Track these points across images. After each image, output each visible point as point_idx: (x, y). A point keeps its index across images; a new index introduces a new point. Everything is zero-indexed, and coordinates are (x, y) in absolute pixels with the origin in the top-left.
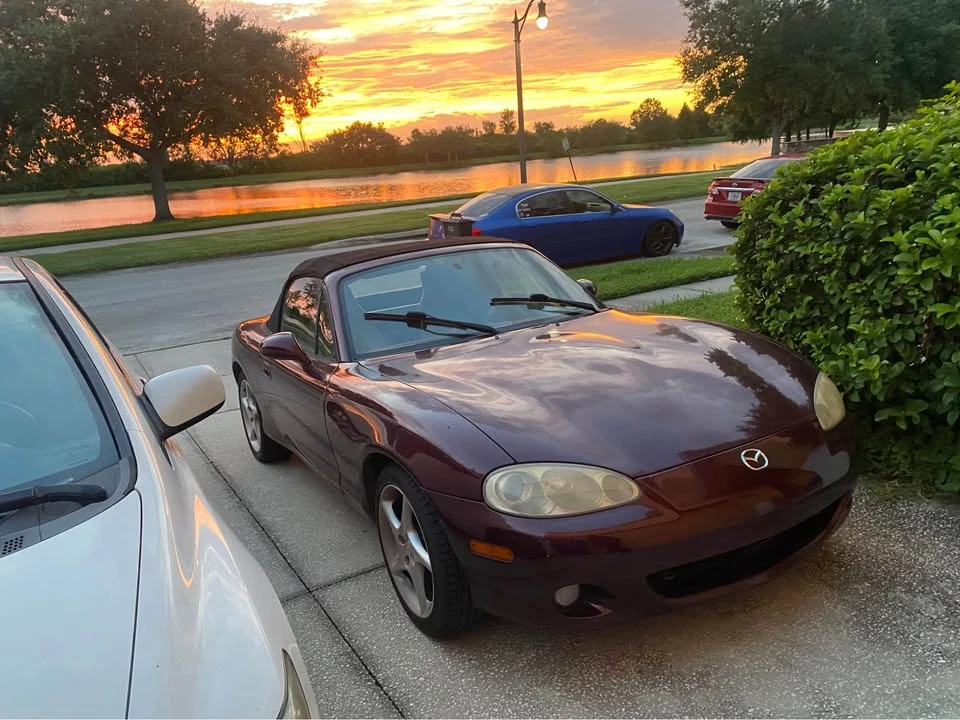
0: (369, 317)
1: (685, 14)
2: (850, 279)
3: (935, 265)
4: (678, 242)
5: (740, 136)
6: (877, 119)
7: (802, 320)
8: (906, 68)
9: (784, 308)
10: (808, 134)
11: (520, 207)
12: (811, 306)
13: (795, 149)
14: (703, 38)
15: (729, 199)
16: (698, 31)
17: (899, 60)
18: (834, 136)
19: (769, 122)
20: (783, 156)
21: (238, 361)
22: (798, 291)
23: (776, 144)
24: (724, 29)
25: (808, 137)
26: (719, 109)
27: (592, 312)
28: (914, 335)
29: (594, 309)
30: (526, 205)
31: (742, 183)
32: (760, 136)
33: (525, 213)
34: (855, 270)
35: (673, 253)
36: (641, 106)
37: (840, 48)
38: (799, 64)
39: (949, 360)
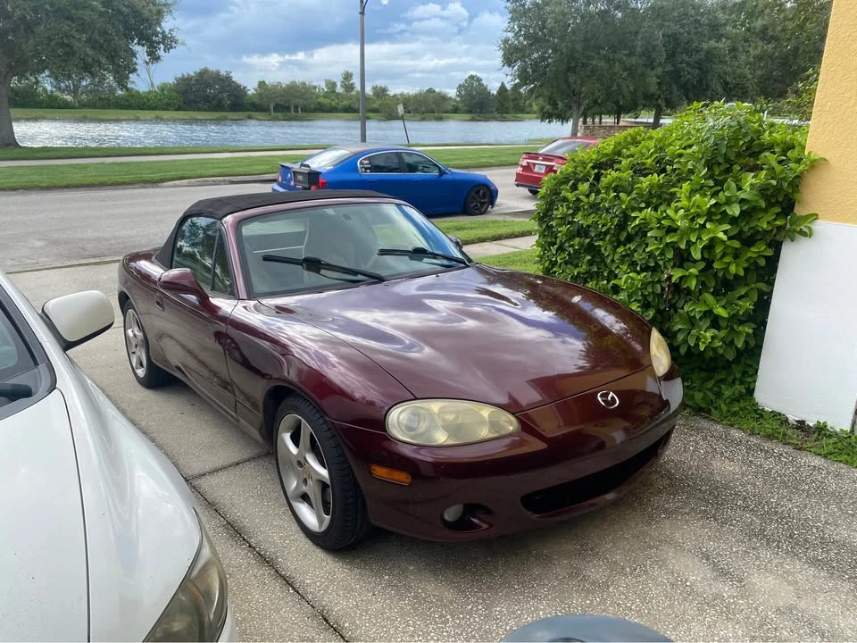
0: (267, 258)
1: (506, 7)
2: (619, 244)
3: (674, 239)
4: (492, 203)
5: (547, 116)
6: (654, 112)
7: (584, 274)
8: (676, 75)
9: (571, 263)
10: (601, 119)
11: (361, 163)
12: (591, 263)
13: (591, 133)
14: (520, 30)
15: (536, 170)
16: (516, 23)
17: (669, 68)
18: (621, 124)
19: (570, 108)
20: (579, 138)
21: (125, 290)
22: (582, 251)
23: (575, 125)
24: (537, 25)
25: (600, 122)
26: (531, 91)
27: (463, 265)
28: (660, 290)
29: (465, 263)
30: (367, 162)
31: (547, 157)
32: (563, 118)
33: (366, 169)
34: (623, 237)
35: (489, 212)
36: (466, 81)
37: (627, 52)
38: (595, 62)
39: (682, 308)
